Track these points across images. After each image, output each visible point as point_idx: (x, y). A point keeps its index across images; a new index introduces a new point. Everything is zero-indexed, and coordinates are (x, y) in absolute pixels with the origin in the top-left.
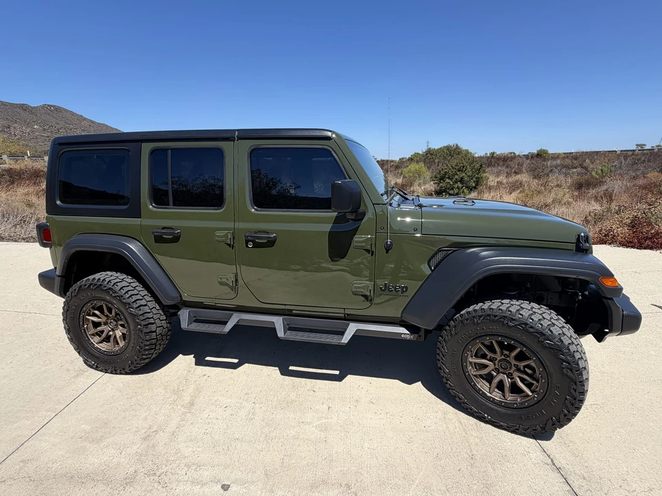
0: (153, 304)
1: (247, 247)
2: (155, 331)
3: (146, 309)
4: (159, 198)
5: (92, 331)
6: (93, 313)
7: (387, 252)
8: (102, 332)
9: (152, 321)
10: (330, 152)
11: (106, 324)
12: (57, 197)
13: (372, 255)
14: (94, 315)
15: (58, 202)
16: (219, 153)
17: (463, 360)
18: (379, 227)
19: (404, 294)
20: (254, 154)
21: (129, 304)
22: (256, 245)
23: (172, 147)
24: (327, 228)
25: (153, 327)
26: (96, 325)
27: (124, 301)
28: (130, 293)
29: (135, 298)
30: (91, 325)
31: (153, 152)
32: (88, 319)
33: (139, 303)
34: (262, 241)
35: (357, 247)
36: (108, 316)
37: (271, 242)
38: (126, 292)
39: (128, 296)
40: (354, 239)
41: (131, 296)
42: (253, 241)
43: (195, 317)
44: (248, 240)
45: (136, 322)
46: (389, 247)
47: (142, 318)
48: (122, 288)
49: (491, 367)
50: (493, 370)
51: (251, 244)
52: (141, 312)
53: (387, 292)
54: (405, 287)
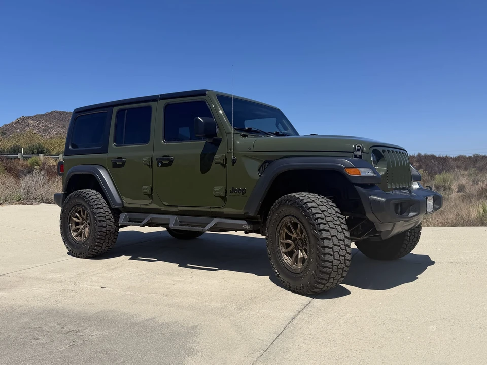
0: (107, 209)
1: (158, 166)
2: (105, 227)
3: (102, 211)
4: (118, 141)
5: (73, 227)
6: (76, 216)
7: (233, 165)
8: (78, 229)
9: (104, 219)
10: (205, 103)
11: (81, 224)
12: (70, 144)
13: (225, 168)
14: (76, 217)
15: (70, 147)
16: (149, 109)
17: (277, 241)
18: (229, 148)
19: (245, 195)
20: (167, 108)
21: (92, 206)
22: (163, 165)
23: (128, 108)
24: (200, 151)
25: (104, 224)
26: (77, 224)
27: (90, 204)
28: (94, 199)
29: (96, 203)
30: (73, 224)
31: (118, 112)
32: (73, 219)
33: (98, 206)
34: (166, 162)
35: (217, 163)
36: (83, 218)
37: (171, 163)
38: (92, 199)
39: (93, 201)
40: (215, 157)
41: (94, 201)
42: (161, 162)
43: (129, 219)
44: (159, 162)
45: (95, 218)
46: (234, 161)
47: (98, 215)
48: (90, 196)
49: (293, 246)
50: (295, 248)
51: (160, 164)
52: (98, 212)
53: (234, 194)
54: (244, 189)
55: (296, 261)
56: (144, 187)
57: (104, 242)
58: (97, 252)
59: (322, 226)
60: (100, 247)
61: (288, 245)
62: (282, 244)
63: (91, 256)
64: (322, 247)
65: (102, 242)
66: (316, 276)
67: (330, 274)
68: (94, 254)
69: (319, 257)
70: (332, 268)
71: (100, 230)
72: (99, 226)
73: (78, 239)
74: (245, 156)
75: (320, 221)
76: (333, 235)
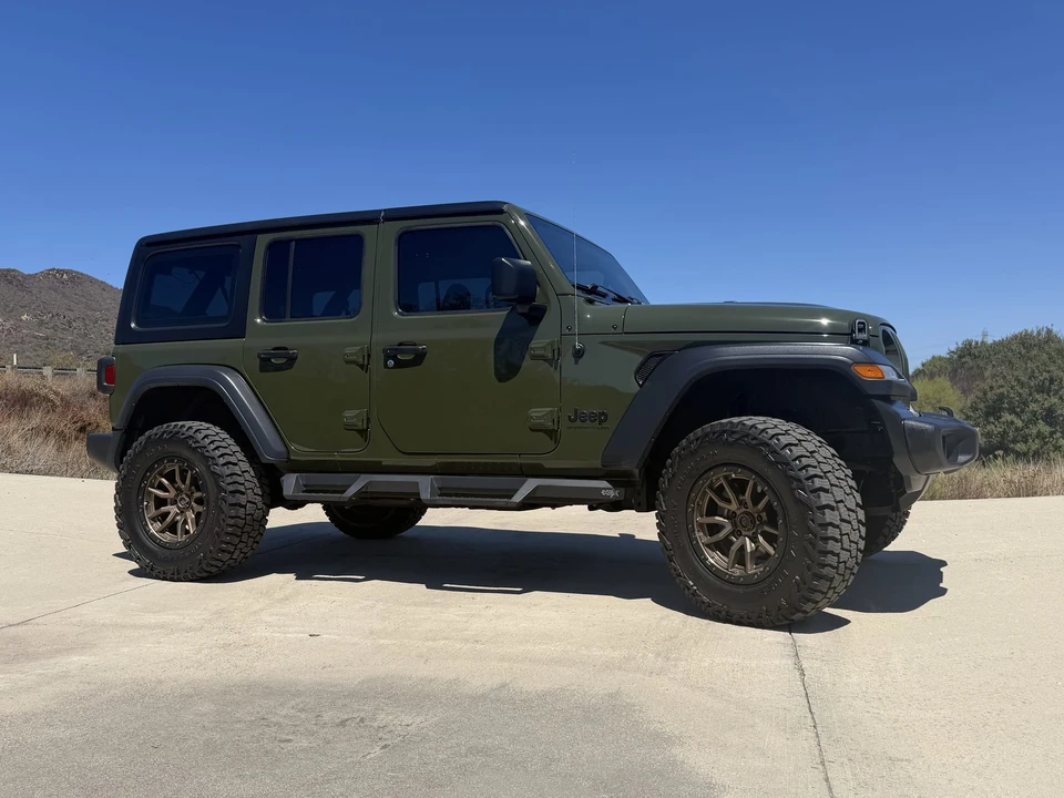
0: (245, 466)
1: (386, 366)
2: (245, 507)
3: (237, 470)
4: (272, 311)
5: (153, 512)
6: (161, 483)
7: (576, 363)
8: (166, 515)
9: (242, 488)
10: (502, 230)
11: (174, 502)
12: (133, 318)
13: (556, 369)
14: (161, 487)
15: (133, 325)
16: (358, 241)
17: (689, 520)
18: (564, 326)
19: (604, 425)
20: (405, 240)
21: (213, 458)
22: (399, 364)
23: (297, 237)
24: (493, 332)
25: (243, 499)
26: (160, 502)
27: (207, 454)
28: (217, 444)
29: (222, 451)
30: (152, 504)
31: (272, 246)
32: (151, 492)
33: (227, 458)
34: (407, 358)
35: (534, 357)
36: (178, 490)
37: (419, 358)
38: (212, 442)
39: (212, 446)
40: (532, 345)
41: (217, 448)
42: (394, 358)
43: (305, 486)
44: (387, 357)
45: (219, 487)
46: (578, 354)
47: (229, 480)
48: (206, 436)
49: (729, 528)
50: (732, 533)
51: (391, 363)
52: (228, 472)
53: (578, 423)
54: (603, 414)
55: (740, 558)
56: (348, 414)
57: (240, 541)
58: (220, 564)
59: (818, 483)
60: (229, 552)
61: (714, 529)
62: (701, 525)
63: (205, 574)
64: (820, 525)
65: (236, 540)
66: (802, 586)
67: (831, 580)
68: (214, 570)
69: (814, 546)
70: (837, 568)
71: (233, 513)
72: (230, 505)
73: (167, 537)
74: (604, 343)
75: (812, 471)
76: (838, 499)
